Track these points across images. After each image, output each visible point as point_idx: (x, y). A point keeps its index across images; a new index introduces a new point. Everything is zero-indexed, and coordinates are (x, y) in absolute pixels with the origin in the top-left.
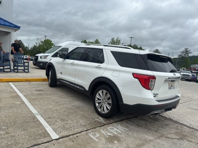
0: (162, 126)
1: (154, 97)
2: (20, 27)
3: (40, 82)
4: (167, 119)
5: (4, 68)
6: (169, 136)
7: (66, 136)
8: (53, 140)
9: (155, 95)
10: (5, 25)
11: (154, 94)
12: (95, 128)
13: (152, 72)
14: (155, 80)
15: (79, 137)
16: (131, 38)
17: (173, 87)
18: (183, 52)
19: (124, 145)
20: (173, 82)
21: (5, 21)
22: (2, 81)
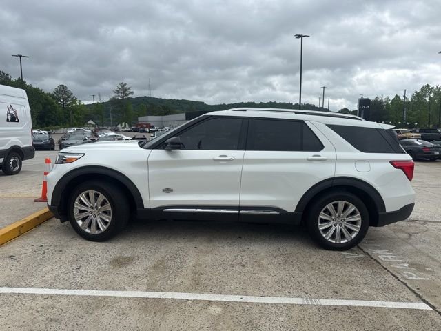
7: (419, 297)
16: (20, 56)
18: (118, 92)
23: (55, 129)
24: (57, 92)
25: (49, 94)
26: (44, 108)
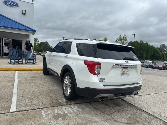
0: (119, 111)
1: (100, 81)
2: (36, 30)
3: (39, 72)
4: (130, 105)
5: (19, 61)
6: (119, 120)
7: (22, 111)
8: (10, 112)
9: (102, 80)
10: (25, 30)
11: (100, 79)
12: (52, 107)
13: (98, 59)
14: (100, 66)
15: (32, 112)
16: (135, 34)
17: (127, 74)
19: (66, 122)
20: (127, 69)
21: (26, 27)
22: (11, 70)
23: (156, 61)
24: (161, 47)
25: (157, 48)
26: (153, 53)
